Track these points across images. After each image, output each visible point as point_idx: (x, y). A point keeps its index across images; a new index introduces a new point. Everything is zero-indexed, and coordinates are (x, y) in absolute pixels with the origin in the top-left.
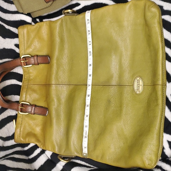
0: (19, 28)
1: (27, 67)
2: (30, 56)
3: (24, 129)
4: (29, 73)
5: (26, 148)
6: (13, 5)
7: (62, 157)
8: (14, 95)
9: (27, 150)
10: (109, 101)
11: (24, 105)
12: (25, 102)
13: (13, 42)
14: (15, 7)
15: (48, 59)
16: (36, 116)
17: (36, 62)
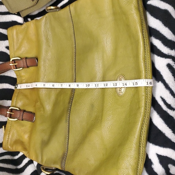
0: (8, 29)
1: (18, 70)
2: (20, 59)
3: (12, 136)
4: (21, 77)
5: (16, 157)
6: (2, 6)
7: (44, 168)
8: (6, 101)
9: (17, 159)
10: (92, 106)
11: (13, 110)
12: (15, 107)
13: (4, 44)
14: (6, 8)
15: (36, 61)
16: (25, 122)
17: (25, 65)
